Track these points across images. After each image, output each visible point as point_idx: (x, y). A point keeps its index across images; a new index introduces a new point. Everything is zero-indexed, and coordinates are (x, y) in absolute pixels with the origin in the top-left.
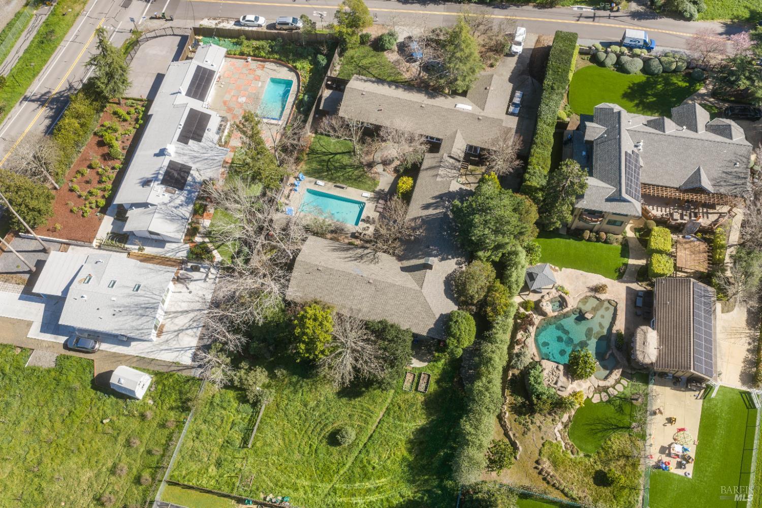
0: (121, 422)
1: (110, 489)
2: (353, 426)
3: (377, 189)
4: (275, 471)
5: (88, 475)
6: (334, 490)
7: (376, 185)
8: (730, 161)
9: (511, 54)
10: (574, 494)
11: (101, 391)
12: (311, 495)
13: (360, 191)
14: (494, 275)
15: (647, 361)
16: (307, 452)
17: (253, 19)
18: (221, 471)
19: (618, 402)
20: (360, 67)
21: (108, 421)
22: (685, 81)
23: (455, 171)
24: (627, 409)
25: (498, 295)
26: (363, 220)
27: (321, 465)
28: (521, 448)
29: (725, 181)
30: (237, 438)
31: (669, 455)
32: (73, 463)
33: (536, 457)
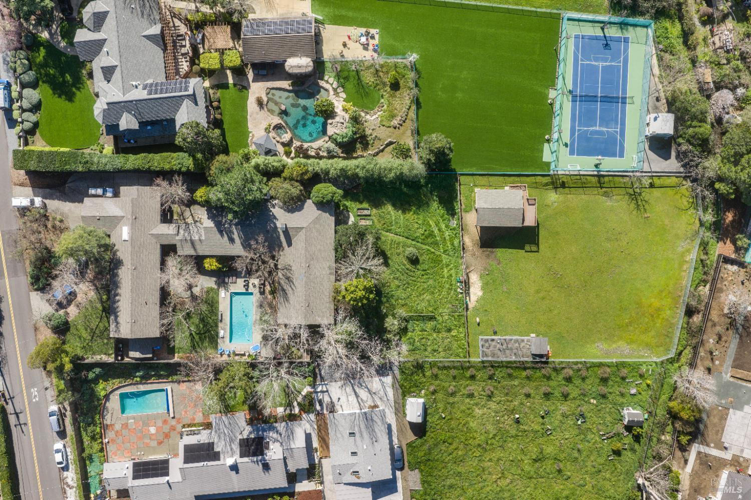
0: (441, 405)
1: (482, 393)
2: (404, 252)
3: (215, 287)
4: (443, 293)
5: (478, 411)
6: (445, 251)
7: (212, 289)
8: (132, 12)
9: (45, 206)
10: (408, 102)
11: (426, 428)
12: (452, 265)
13: (220, 300)
14: (277, 179)
15: (311, 64)
16: (427, 276)
17: (60, 454)
18: (453, 327)
19: (342, 80)
20: (92, 338)
21: (443, 415)
22: (39, 50)
23: (191, 227)
24: (345, 74)
25: (295, 173)
26: (247, 290)
27: (432, 265)
28: (389, 140)
29: (150, 15)
30: (430, 325)
31: (368, 44)
32: (473, 424)
33: (392, 129)
